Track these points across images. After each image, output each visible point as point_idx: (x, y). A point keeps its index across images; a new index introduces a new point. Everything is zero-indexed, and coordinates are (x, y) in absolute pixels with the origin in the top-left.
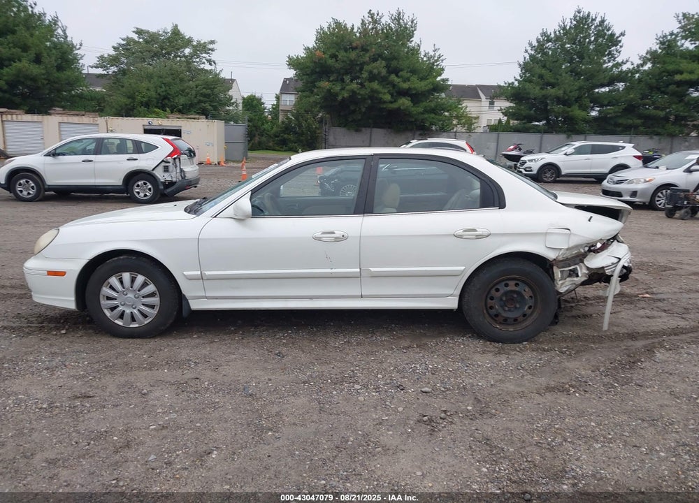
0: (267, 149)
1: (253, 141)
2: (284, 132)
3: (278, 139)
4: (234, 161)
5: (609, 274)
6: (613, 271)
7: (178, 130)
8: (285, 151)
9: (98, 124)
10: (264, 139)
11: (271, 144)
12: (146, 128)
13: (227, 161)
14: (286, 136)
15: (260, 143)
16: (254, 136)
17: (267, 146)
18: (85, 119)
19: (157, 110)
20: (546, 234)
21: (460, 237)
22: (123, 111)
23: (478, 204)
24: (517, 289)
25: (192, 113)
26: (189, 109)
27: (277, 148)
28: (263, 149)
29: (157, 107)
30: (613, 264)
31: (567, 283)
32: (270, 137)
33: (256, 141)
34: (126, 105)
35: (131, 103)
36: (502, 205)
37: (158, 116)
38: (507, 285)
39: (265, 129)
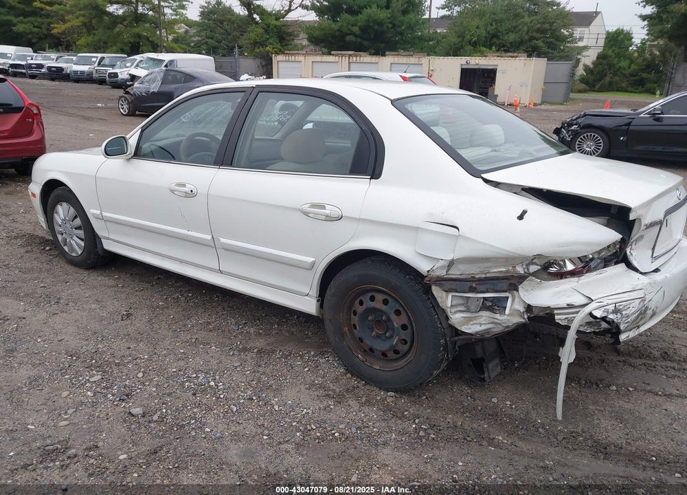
0: (618, 90)
1: (602, 81)
2: (643, 70)
3: (635, 78)
4: (551, 104)
5: (563, 323)
6: (571, 320)
7: (493, 69)
8: (640, 92)
9: (421, 64)
10: (617, 78)
11: (624, 85)
12: (464, 67)
13: (542, 103)
14: (644, 75)
15: (610, 84)
16: (606, 75)
17: (618, 87)
18: (412, 60)
19: (483, 49)
20: (417, 229)
21: (306, 214)
22: (451, 51)
23: (349, 167)
24: (384, 308)
25: (521, 51)
26: (518, 47)
27: (630, 89)
28: (613, 90)
29: (483, 46)
30: (570, 306)
31: (482, 320)
32: (625, 76)
33: (606, 82)
34: (455, 44)
35: (459, 42)
36: (375, 173)
37: (483, 55)
38: (372, 299)
39: (620, 68)
